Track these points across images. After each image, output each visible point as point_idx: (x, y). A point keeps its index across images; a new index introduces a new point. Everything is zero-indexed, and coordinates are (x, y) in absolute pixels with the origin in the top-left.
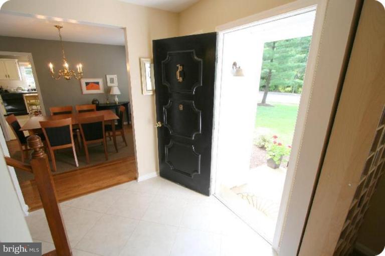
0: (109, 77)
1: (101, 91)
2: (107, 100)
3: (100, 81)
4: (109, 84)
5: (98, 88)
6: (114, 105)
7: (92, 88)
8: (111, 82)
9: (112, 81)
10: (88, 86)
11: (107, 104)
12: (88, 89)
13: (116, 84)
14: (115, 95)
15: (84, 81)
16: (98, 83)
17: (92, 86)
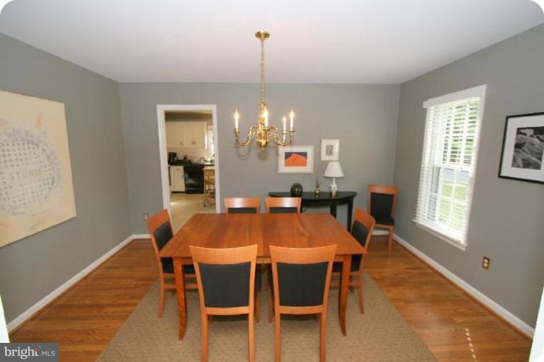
0: (325, 143)
1: (308, 168)
2: (317, 187)
3: (309, 150)
4: (324, 157)
5: (304, 164)
6: (328, 197)
7: (294, 163)
8: (327, 154)
9: (330, 151)
10: (289, 159)
11: (316, 194)
12: (287, 165)
13: (336, 156)
14: (331, 178)
15: (283, 151)
16: (305, 155)
17: (295, 159)
